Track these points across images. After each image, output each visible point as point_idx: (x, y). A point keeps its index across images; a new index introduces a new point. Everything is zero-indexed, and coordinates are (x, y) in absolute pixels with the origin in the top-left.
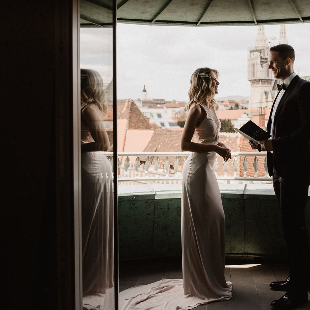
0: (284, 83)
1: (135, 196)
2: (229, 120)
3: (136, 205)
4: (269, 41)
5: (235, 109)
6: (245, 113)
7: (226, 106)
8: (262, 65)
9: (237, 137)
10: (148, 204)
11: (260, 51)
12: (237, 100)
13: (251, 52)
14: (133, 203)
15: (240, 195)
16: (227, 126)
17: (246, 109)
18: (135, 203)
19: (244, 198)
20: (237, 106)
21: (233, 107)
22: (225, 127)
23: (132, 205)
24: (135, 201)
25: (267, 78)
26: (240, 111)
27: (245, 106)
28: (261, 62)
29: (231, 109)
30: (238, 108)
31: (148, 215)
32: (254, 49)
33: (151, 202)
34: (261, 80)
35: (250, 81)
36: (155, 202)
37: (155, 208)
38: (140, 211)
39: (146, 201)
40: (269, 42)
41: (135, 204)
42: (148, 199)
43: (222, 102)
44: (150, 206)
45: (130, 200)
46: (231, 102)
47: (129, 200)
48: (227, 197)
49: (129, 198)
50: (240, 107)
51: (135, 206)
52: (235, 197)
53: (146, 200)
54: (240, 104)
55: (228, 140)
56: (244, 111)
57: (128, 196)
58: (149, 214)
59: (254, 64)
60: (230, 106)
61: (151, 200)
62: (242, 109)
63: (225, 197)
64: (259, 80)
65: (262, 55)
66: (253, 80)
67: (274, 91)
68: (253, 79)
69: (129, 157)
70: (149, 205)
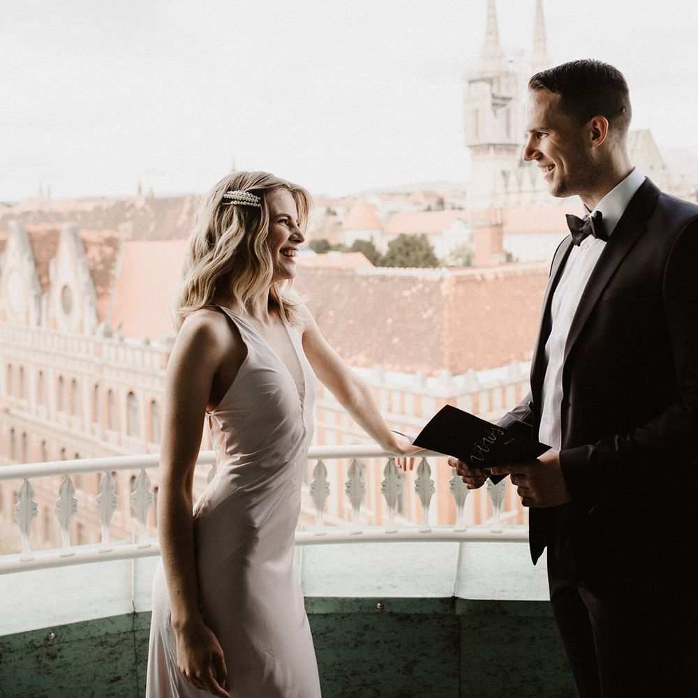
0: (599, 214)
1: (53, 629)
2: (424, 236)
3: (62, 657)
4: (511, 59)
5: (438, 210)
6: (459, 219)
7: (417, 203)
8: (495, 112)
9: (441, 280)
10: (108, 650)
11: (490, 81)
12: (441, 192)
13: (471, 82)
14: (48, 654)
15: (442, 600)
16: (421, 249)
17: (460, 209)
18: (59, 650)
19: (458, 612)
20: (441, 203)
21: (433, 204)
22: (414, 250)
23: (45, 661)
24: (57, 646)
25: (506, 141)
26: (447, 213)
27: (458, 203)
28: (494, 105)
29: (429, 209)
30: (443, 208)
31: (112, 681)
32: (478, 77)
33: (118, 643)
34: (494, 145)
35: (470, 147)
36: (135, 639)
37: (136, 658)
38: (79, 675)
39: (99, 640)
40: (511, 61)
41: (59, 654)
42: (107, 634)
43: (408, 195)
44: (117, 655)
45: (37, 645)
46: (427, 195)
47: (32, 646)
48: (397, 610)
49: (29, 639)
50: (447, 206)
51: (58, 661)
52: (426, 610)
53: (100, 637)
54: (448, 200)
55: (420, 286)
56: (457, 213)
57: (24, 634)
58: (118, 678)
59: (477, 111)
60: (425, 206)
61: (119, 634)
62: (453, 208)
63: (389, 611)
64: (489, 145)
65: (495, 91)
66: (476, 146)
67: (521, 169)
68: (476, 142)
69: (30, 480)
70: (112, 653)
